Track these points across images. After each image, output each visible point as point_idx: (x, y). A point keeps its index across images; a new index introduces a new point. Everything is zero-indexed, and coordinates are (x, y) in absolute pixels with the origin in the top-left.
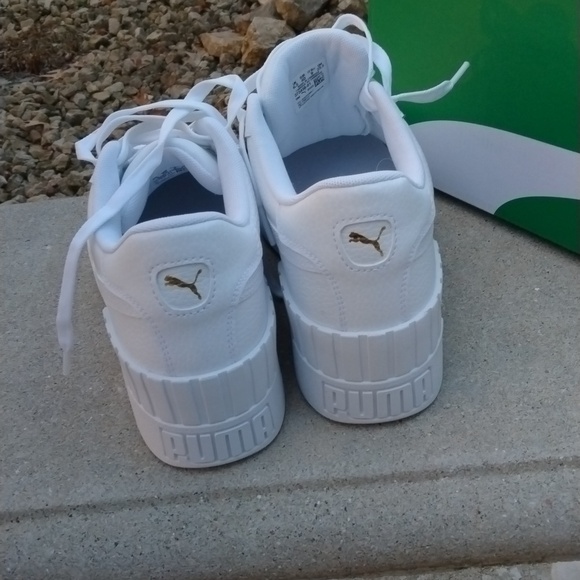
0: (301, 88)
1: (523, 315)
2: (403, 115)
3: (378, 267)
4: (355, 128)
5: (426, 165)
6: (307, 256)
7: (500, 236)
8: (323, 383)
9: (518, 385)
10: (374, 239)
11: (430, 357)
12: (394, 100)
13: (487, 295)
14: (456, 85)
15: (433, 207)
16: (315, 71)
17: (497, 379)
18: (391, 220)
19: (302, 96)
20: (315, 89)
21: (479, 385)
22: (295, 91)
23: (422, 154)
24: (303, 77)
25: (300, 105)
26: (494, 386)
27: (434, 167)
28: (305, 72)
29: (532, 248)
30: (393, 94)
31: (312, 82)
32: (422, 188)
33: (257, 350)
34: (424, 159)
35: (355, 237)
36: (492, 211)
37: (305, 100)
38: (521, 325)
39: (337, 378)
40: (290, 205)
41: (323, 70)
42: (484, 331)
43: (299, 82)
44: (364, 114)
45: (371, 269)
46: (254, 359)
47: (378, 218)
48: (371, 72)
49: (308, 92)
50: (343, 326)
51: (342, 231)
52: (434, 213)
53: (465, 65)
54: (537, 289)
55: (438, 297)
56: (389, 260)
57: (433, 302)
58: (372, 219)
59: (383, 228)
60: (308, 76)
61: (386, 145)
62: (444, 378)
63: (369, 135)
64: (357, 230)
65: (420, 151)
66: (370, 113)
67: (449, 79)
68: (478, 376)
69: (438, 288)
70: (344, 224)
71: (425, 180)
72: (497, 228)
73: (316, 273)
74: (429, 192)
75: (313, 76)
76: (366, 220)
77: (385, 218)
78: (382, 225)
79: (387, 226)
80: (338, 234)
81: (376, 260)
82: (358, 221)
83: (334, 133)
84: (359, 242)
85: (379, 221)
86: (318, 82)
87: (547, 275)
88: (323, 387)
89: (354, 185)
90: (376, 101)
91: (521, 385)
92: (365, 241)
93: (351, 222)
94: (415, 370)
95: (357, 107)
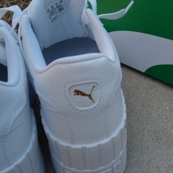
0: (52, 13)
1: (163, 122)
2: (103, 25)
3: (91, 109)
4: (80, 33)
5: (116, 50)
6: (51, 103)
7: (147, 82)
8: (64, 169)
9: (165, 162)
10: (88, 93)
11: (121, 153)
12: (98, 17)
13: (145, 112)
14: (128, 11)
15: (121, 73)
16: (58, 4)
17: (154, 159)
18: (98, 82)
19: (53, 17)
20: (59, 14)
21: (145, 162)
22: (48, 14)
23: (113, 45)
24: (52, 7)
25: (52, 22)
26: (153, 163)
27: (120, 51)
28: (53, 4)
29: (163, 88)
30: (97, 15)
31: (57, 10)
32: (115, 62)
33: (23, 157)
34: (114, 47)
35: (78, 92)
36: (144, 71)
37: (55, 19)
38: (163, 128)
39: (71, 167)
40: (41, 73)
41: (63, 4)
42: (145, 131)
43: (51, 10)
44: (84, 26)
45: (87, 110)
46: (21, 163)
47: (91, 81)
48: (86, 5)
49: (55, 15)
50: (73, 142)
51: (70, 89)
52: (121, 76)
53: (132, 2)
54: (168, 108)
55: (125, 121)
56: (98, 105)
57: (122, 125)
58: (87, 82)
59: (94, 87)
60: (55, 7)
61: (95, 42)
62: (127, 159)
63: (87, 37)
64: (78, 88)
65: (112, 43)
66: (86, 25)
67: (125, 8)
68: (145, 157)
69: (124, 116)
70: (70, 85)
71: (116, 58)
72: (146, 79)
73: (56, 112)
74: (118, 65)
75: (58, 7)
76: (83, 82)
77: (95, 81)
78: (93, 85)
79: (96, 86)
80: (67, 91)
81: (90, 105)
82: (79, 83)
83: (71, 36)
84: (80, 96)
85: (91, 83)
86: (61, 10)
87: (171, 101)
88: (64, 171)
89: (75, 62)
90: (89, 18)
91: (167, 162)
92: (83, 94)
93: (74, 84)
94: (113, 162)
95: (80, 23)
